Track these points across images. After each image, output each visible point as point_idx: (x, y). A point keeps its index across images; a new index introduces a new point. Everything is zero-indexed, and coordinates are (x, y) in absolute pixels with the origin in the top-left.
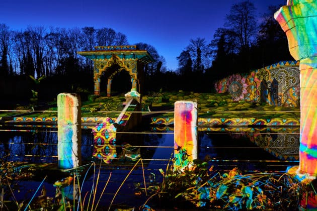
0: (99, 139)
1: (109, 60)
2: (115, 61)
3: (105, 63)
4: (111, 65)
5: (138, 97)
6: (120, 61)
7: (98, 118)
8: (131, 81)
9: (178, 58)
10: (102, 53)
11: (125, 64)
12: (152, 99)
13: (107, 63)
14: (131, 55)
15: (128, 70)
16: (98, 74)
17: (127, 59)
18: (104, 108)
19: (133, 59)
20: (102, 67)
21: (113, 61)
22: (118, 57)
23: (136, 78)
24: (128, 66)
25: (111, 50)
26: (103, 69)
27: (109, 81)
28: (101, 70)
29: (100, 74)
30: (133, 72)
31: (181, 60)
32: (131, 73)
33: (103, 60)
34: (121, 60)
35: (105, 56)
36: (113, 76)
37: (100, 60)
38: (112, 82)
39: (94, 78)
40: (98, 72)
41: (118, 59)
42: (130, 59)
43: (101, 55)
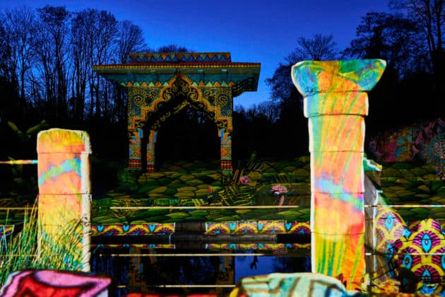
1: (166, 85)
2: (180, 89)
3: (155, 93)
4: (169, 97)
5: (377, 172)
6: (192, 89)
8: (220, 135)
9: (270, 80)
10: (153, 69)
11: (204, 96)
12: (273, 177)
13: (161, 93)
14: (221, 73)
15: (210, 108)
16: (137, 118)
17: (209, 85)
18: (219, 199)
19: (224, 84)
20: (149, 101)
21: (176, 88)
22: (186, 80)
23: (230, 127)
24: (211, 100)
25: (171, 63)
26: (152, 108)
27: (153, 136)
28: (145, 109)
29: (143, 117)
30: (224, 113)
31: (278, 86)
32: (219, 117)
33: (151, 85)
34: (195, 85)
35: (157, 77)
36: (161, 123)
37: (145, 85)
38: (158, 137)
39: (130, 127)
40: (139, 114)
41: (186, 83)
42: (216, 84)
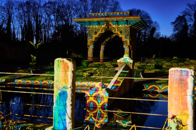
0: (92, 104)
1: (103, 26)
2: (108, 28)
3: (98, 30)
4: (104, 31)
5: (131, 63)
6: (113, 28)
7: (91, 82)
8: (124, 47)
9: (173, 23)
10: (96, 20)
11: (118, 30)
12: (145, 65)
13: (101, 30)
14: (124, 21)
15: (120, 36)
16: (91, 40)
17: (120, 26)
18: (97, 73)
19: (126, 25)
20: (96, 33)
21: (106, 27)
22: (111, 24)
23: (129, 44)
24: (121, 32)
25: (105, 17)
26: (97, 36)
27: (102, 48)
28: (94, 36)
30: (126, 38)
31: (177, 25)
32: (124, 40)
33: (97, 26)
34: (114, 26)
35: (99, 23)
36: (106, 42)
37: (94, 26)
38: (105, 48)
39: (88, 44)
40: (92, 38)
41: (111, 25)
42: (123, 25)
43: (94, 22)
